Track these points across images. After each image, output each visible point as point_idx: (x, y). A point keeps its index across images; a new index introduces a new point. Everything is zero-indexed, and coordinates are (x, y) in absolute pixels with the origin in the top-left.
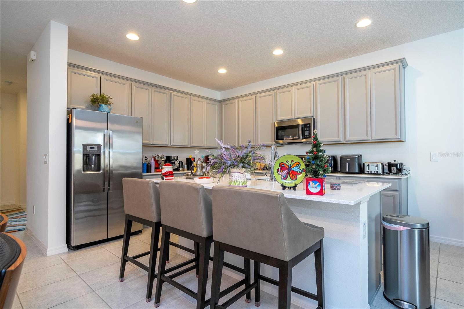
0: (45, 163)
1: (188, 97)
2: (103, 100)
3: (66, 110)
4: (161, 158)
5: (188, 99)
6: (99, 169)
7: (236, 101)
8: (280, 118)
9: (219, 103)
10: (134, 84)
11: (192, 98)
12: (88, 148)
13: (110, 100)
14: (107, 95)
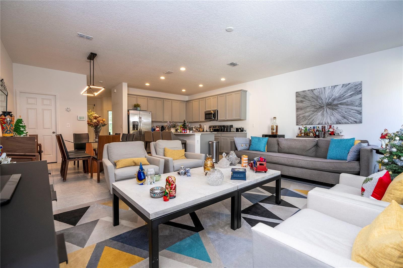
0: (121, 127)
1: (171, 101)
2: (138, 106)
3: (127, 110)
4: (160, 126)
5: (171, 102)
6: (137, 129)
7: (192, 101)
8: (207, 110)
9: (186, 102)
10: (149, 98)
11: (173, 101)
12: (134, 123)
13: (140, 106)
14: (139, 104)
